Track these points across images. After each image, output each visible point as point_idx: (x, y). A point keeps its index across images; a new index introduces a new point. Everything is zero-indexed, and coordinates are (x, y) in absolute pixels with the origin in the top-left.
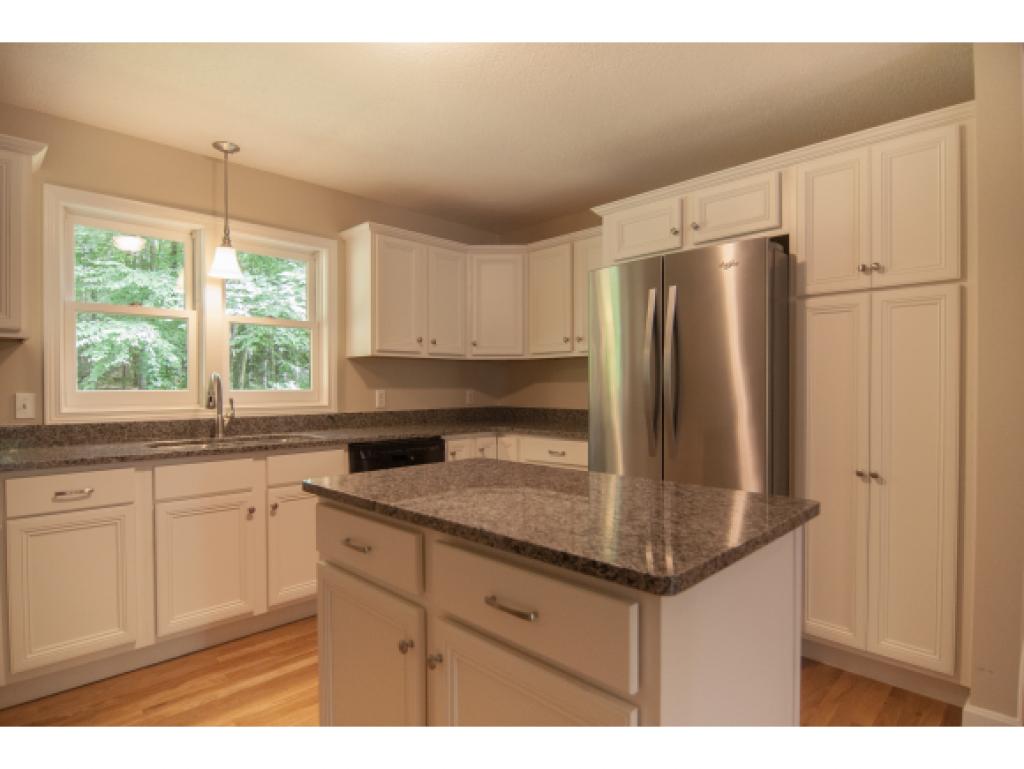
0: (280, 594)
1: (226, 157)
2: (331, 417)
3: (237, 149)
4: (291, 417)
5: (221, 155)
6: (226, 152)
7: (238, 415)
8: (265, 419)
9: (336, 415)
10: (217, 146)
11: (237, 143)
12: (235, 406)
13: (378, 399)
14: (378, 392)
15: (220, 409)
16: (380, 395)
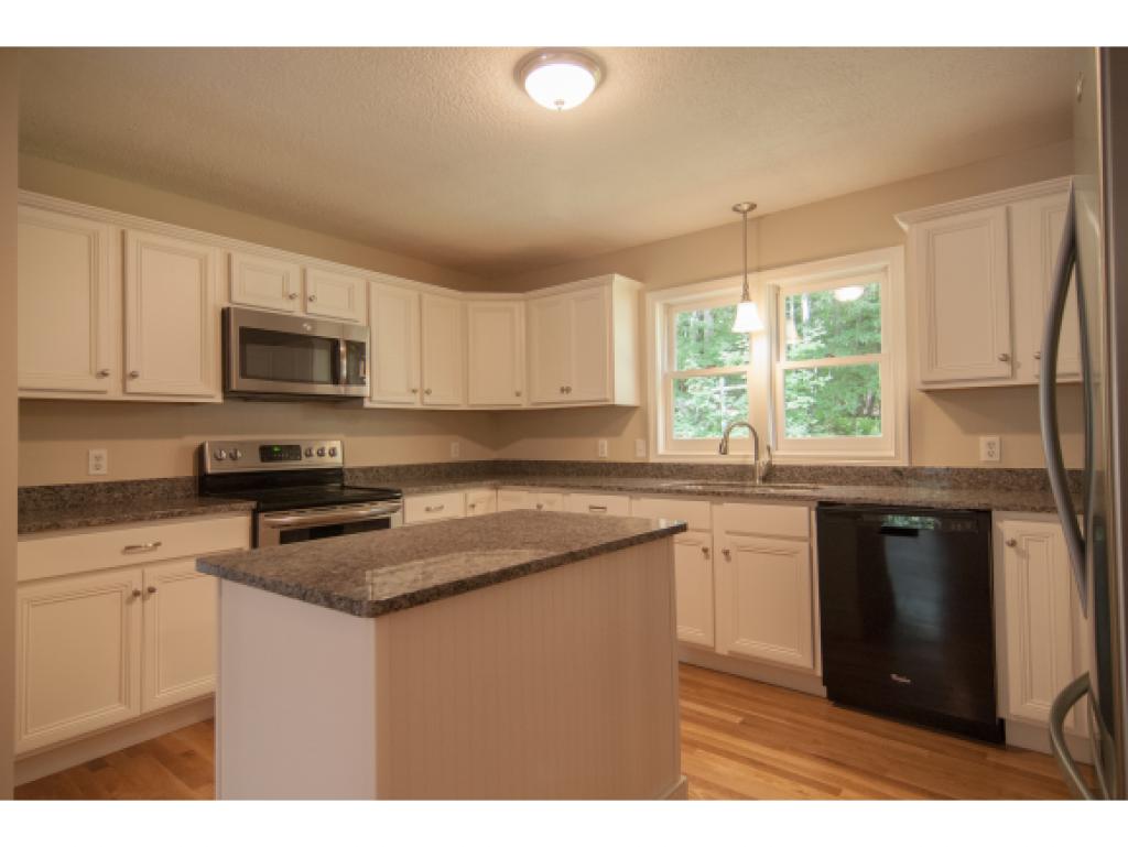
0: (737, 642)
1: (745, 216)
2: (897, 471)
3: (753, 207)
4: (841, 468)
5: (740, 217)
6: (744, 212)
7: (777, 462)
8: (810, 469)
9: (905, 469)
10: (735, 209)
11: (753, 200)
12: (774, 453)
13: (983, 451)
14: (983, 440)
15: (757, 457)
16: (990, 445)
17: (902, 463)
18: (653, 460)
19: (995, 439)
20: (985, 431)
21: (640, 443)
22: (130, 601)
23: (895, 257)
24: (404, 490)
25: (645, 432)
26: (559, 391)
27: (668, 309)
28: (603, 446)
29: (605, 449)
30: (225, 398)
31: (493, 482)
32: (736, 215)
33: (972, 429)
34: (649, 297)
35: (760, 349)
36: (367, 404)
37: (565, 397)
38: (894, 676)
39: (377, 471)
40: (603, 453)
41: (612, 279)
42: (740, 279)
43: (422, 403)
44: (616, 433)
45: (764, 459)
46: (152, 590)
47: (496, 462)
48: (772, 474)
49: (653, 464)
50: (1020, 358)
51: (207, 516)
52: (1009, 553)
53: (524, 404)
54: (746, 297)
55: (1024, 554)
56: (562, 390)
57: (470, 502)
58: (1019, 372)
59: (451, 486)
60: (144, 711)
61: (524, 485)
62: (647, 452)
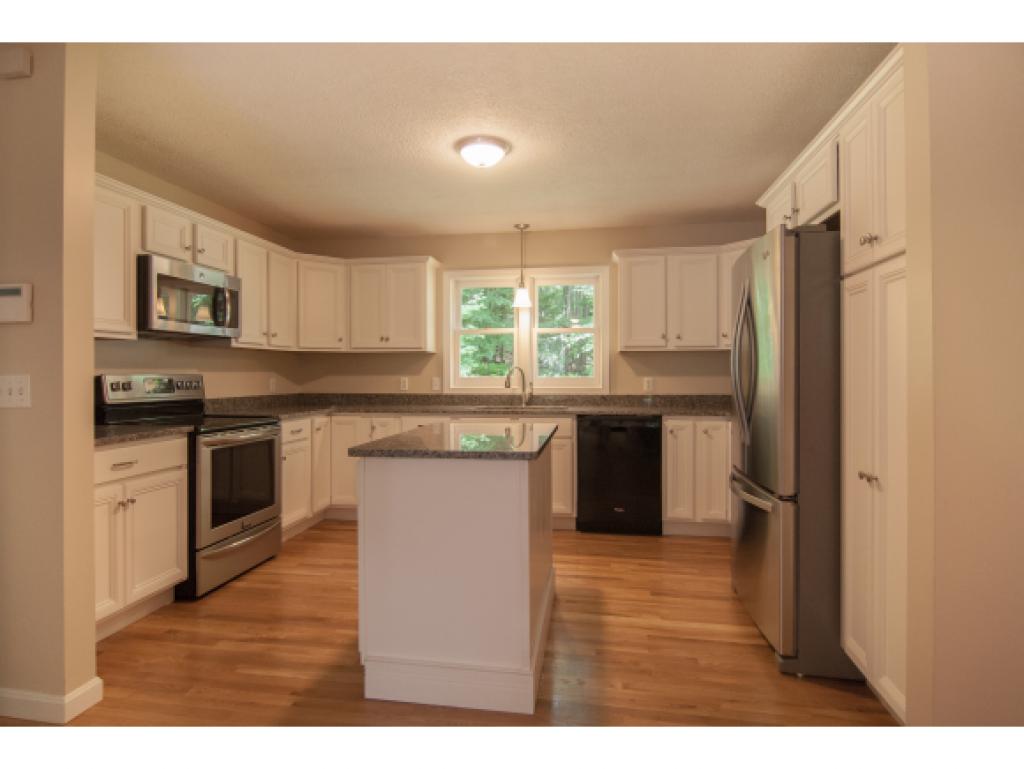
2: (604, 398)
3: (527, 226)
5: (519, 230)
6: (522, 229)
7: (535, 393)
9: (607, 396)
10: (514, 226)
11: (528, 222)
13: (646, 385)
14: (646, 379)
15: (524, 389)
16: (648, 382)
17: (606, 392)
18: (446, 392)
19: (650, 379)
20: (648, 375)
21: (436, 380)
22: (116, 511)
23: (604, 272)
24: (280, 416)
25: (440, 372)
26: (378, 339)
27: (457, 283)
28: (405, 382)
29: (406, 384)
30: (139, 336)
31: (327, 411)
32: (516, 230)
33: (640, 374)
34: (446, 275)
35: (524, 319)
36: (234, 344)
37: (383, 344)
38: (616, 509)
39: (221, 403)
40: (405, 386)
41: (427, 259)
42: (519, 271)
43: (269, 345)
44: (418, 372)
45: (528, 391)
46: (133, 501)
47: (301, 395)
48: (532, 400)
49: (446, 396)
50: (669, 336)
51: (165, 438)
52: (669, 436)
53: (343, 348)
54: (522, 285)
55: (675, 437)
56: (382, 339)
57: (316, 426)
58: (669, 344)
59: (301, 414)
60: (128, 603)
61: (359, 411)
62: (442, 385)
